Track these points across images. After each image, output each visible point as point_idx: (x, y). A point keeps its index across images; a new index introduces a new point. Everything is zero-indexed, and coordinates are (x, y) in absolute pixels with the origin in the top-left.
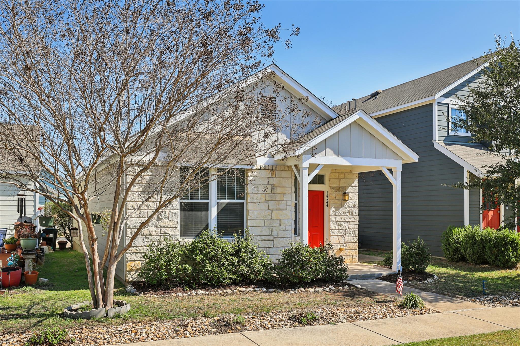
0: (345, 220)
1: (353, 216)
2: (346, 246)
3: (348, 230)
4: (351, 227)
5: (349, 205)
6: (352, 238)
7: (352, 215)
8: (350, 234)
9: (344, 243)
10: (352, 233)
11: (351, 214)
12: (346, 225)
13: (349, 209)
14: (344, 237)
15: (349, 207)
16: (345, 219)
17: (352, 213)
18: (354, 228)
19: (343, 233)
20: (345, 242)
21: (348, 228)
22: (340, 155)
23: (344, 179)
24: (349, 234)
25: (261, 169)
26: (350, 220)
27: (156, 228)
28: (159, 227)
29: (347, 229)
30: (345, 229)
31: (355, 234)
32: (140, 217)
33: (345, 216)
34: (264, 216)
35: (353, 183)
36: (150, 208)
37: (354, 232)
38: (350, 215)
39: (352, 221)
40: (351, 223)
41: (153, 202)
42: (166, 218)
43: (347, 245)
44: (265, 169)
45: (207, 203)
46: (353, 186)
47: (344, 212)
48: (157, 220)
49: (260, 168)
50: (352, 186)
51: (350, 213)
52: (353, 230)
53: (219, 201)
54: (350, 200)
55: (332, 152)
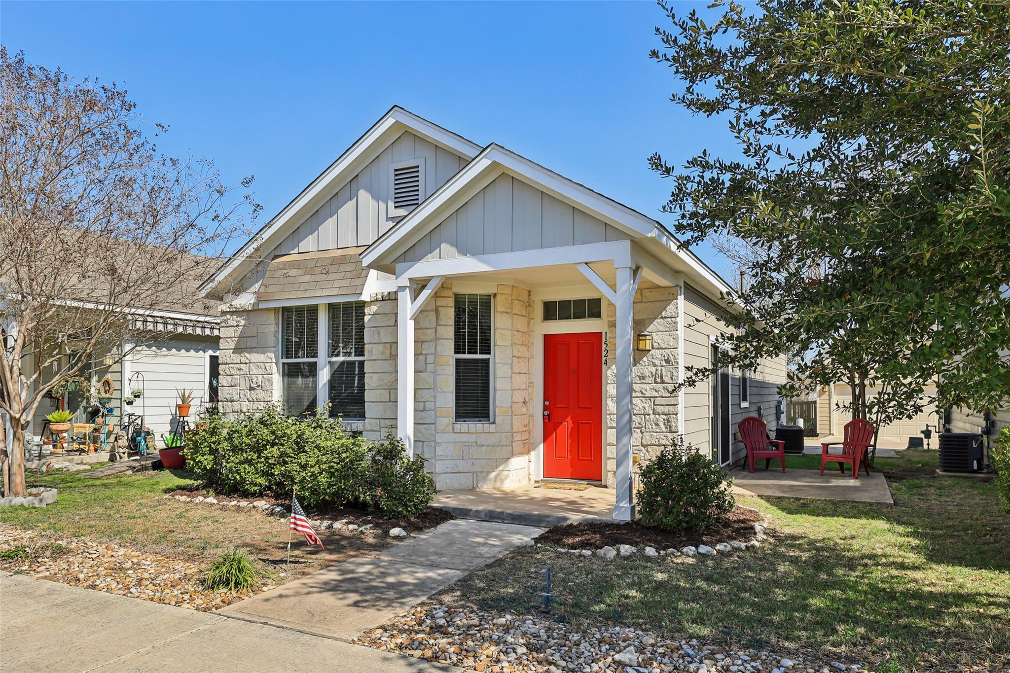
0: (642, 393)
1: (663, 385)
2: (648, 451)
3: (652, 416)
4: (659, 409)
5: (654, 361)
6: (661, 435)
7: (663, 382)
8: (657, 425)
9: (642, 445)
10: (661, 424)
11: (659, 380)
12: (646, 405)
13: (653, 369)
14: (642, 433)
15: (655, 365)
16: (644, 391)
17: (662, 378)
18: (666, 412)
19: (639, 424)
20: (645, 443)
21: (651, 412)
22: (470, 254)
23: (641, 302)
24: (654, 426)
25: (383, 300)
26: (656, 394)
27: (249, 401)
28: (251, 399)
29: (649, 415)
30: (644, 415)
31: (670, 427)
32: (232, 386)
33: (644, 386)
34: (389, 384)
35: (664, 309)
36: (242, 372)
37: (668, 421)
38: (656, 382)
39: (662, 397)
40: (659, 401)
41: (246, 363)
42: (258, 386)
43: (649, 449)
44: (390, 299)
45: (315, 363)
46: (666, 318)
47: (639, 377)
48: (250, 390)
49: (381, 298)
50: (662, 318)
51: (655, 379)
52: (664, 417)
53: (330, 359)
54: (658, 349)
55: (454, 250)
